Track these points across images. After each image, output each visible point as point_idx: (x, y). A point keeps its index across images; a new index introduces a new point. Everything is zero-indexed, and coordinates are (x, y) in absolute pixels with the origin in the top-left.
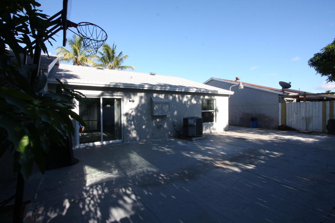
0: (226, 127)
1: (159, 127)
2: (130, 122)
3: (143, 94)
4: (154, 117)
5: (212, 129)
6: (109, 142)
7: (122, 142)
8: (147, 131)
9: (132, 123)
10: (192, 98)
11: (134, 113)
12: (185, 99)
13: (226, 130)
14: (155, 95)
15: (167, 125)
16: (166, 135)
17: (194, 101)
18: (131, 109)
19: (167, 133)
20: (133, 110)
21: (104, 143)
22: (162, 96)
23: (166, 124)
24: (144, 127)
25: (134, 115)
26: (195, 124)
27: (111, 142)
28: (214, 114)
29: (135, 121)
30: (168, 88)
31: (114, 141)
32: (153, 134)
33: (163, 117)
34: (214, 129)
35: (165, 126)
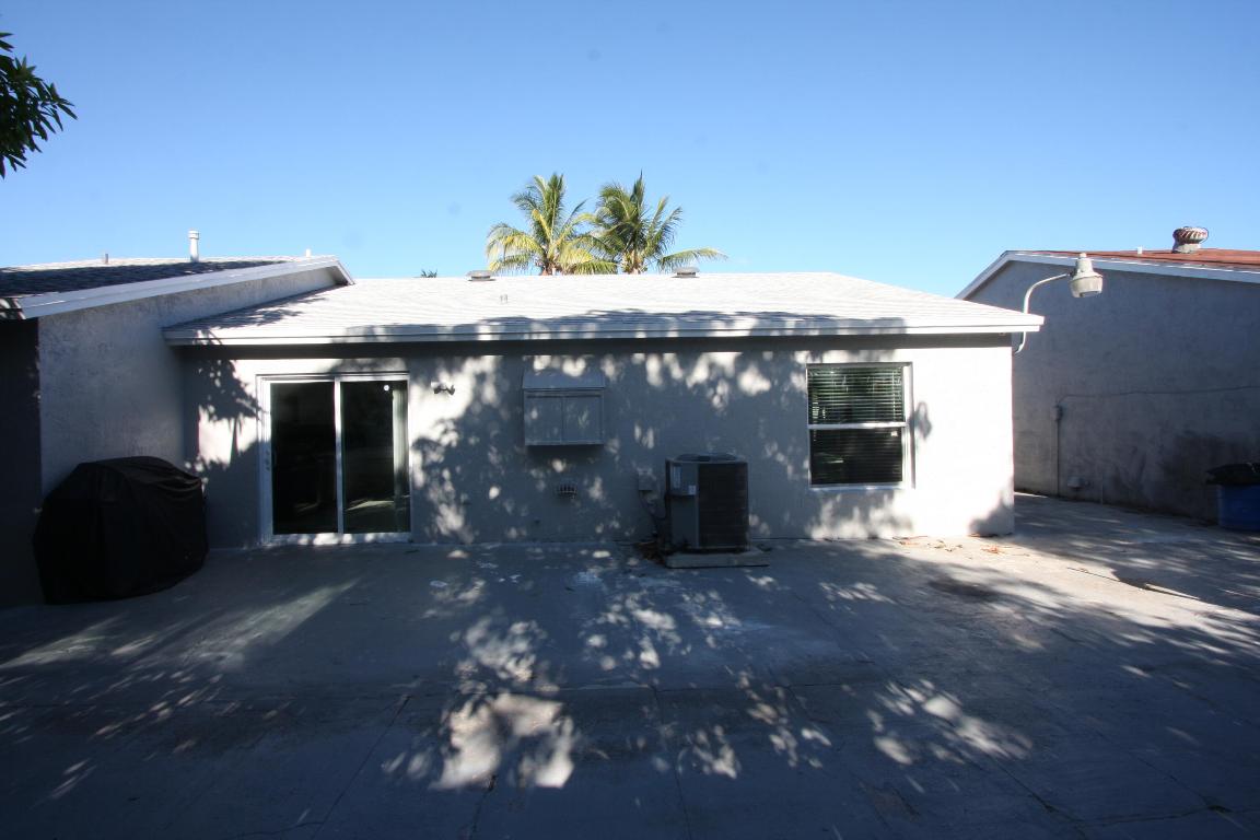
0: (994, 517)
1: (565, 493)
2: (435, 472)
3: (487, 363)
4: (542, 455)
5: (882, 522)
6: (363, 539)
7: (411, 542)
8: (509, 509)
9: (446, 474)
10: (741, 366)
11: (451, 438)
12: (700, 374)
13: (990, 530)
14: (540, 363)
15: (604, 487)
16: (599, 530)
17: (752, 382)
18: (442, 421)
19: (602, 525)
20: (451, 426)
21: (347, 538)
22: (575, 366)
23: (598, 484)
24: (494, 492)
25: (454, 444)
26: (693, 490)
27: (370, 537)
28: (906, 439)
29: (458, 469)
30: (592, 327)
31: (382, 535)
32: (537, 522)
33: (582, 454)
34: (893, 522)
35: (596, 492)
